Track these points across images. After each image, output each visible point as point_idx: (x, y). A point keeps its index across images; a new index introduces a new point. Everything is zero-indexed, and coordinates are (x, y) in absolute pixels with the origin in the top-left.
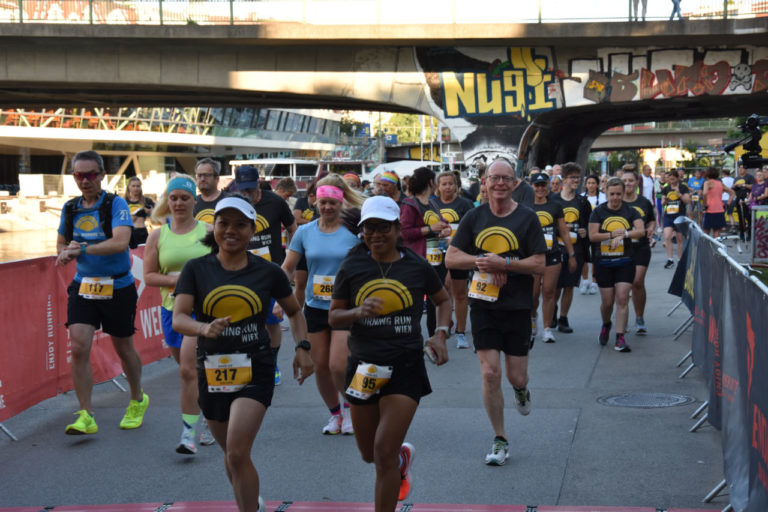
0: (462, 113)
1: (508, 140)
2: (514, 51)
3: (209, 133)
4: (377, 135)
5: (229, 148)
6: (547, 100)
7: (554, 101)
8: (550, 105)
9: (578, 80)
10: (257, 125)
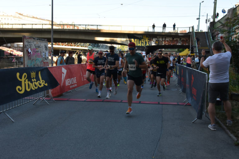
1: (142, 50)
2: (144, 36)
4: (118, 49)
6: (149, 44)
7: (150, 44)
8: (149, 45)
9: (154, 41)
10: (98, 47)
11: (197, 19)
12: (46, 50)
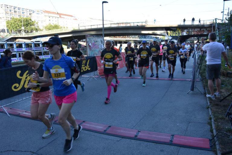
0: (170, 36)
1: (176, 39)
2: (177, 28)
3: (139, 38)
4: (160, 39)
5: (141, 40)
8: (182, 35)
9: (185, 32)
10: (145, 38)
11: (222, 12)
12: (102, 43)
